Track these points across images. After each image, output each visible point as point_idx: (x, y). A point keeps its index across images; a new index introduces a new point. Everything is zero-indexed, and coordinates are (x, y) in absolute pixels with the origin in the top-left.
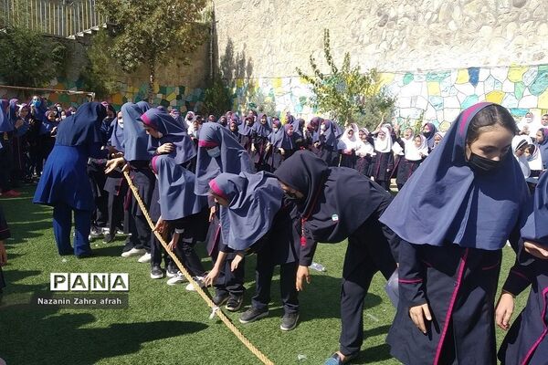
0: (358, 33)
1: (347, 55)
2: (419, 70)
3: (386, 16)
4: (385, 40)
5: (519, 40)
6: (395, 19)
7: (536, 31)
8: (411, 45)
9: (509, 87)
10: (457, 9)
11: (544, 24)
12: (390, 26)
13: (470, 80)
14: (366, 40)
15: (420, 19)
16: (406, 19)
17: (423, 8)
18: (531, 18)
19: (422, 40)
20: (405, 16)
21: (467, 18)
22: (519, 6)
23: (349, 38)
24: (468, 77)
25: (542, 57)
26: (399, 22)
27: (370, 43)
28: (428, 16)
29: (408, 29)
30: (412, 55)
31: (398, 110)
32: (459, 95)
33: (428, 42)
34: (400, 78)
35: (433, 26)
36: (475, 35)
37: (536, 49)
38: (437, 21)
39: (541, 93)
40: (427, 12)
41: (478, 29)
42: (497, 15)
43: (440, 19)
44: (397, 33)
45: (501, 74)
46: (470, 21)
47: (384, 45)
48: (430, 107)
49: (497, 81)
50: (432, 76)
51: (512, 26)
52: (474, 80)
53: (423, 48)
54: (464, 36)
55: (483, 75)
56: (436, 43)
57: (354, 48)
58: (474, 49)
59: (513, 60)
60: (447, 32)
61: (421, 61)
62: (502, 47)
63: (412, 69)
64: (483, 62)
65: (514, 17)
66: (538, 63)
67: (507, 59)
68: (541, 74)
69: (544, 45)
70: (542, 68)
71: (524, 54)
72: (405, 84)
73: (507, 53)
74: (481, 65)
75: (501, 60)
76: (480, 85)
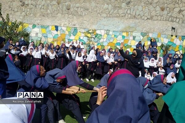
0: (11, 7)
1: (8, 15)
2: (38, 24)
3: (24, 3)
4: (24, 11)
5: (69, 19)
6: (28, 5)
7: (73, 18)
8: (35, 15)
9: (67, 33)
10: (50, 6)
11: (75, 16)
12: (26, 7)
13: (56, 30)
14: (16, 10)
15: (37, 7)
16: (32, 6)
17: (38, 3)
18: (71, 14)
20: (32, 4)
21: (54, 10)
22: (69, 9)
23: (7, 8)
24: (55, 29)
26: (29, 6)
27: (18, 11)
28: (40, 6)
29: (33, 10)
30: (35, 19)
31: (31, 37)
32: (52, 34)
33: (40, 15)
34: (31, 26)
35: (42, 10)
36: (56, 16)
37: (73, 23)
38: (43, 9)
39: (75, 35)
40: (40, 5)
41: (57, 14)
42: (62, 11)
43: (45, 8)
44: (28, 10)
45: (64, 29)
46: (54, 11)
47: (23, 13)
48: (43, 37)
49: (63, 31)
50: (43, 27)
51: (66, 15)
52: (57, 30)
53: (39, 17)
54: (53, 15)
55: (59, 28)
56: (44, 16)
57: (10, 12)
58: (56, 20)
59: (67, 25)
60: (47, 13)
61: (39, 21)
62: (64, 21)
63: (35, 23)
64: (59, 24)
65: (67, 12)
66: (74, 27)
67: (66, 25)
68: (75, 30)
69: (75, 22)
70: (75, 28)
71: (70, 24)
72: (33, 28)
73: (66, 23)
74: (59, 25)
75: (64, 24)
76: (59, 31)
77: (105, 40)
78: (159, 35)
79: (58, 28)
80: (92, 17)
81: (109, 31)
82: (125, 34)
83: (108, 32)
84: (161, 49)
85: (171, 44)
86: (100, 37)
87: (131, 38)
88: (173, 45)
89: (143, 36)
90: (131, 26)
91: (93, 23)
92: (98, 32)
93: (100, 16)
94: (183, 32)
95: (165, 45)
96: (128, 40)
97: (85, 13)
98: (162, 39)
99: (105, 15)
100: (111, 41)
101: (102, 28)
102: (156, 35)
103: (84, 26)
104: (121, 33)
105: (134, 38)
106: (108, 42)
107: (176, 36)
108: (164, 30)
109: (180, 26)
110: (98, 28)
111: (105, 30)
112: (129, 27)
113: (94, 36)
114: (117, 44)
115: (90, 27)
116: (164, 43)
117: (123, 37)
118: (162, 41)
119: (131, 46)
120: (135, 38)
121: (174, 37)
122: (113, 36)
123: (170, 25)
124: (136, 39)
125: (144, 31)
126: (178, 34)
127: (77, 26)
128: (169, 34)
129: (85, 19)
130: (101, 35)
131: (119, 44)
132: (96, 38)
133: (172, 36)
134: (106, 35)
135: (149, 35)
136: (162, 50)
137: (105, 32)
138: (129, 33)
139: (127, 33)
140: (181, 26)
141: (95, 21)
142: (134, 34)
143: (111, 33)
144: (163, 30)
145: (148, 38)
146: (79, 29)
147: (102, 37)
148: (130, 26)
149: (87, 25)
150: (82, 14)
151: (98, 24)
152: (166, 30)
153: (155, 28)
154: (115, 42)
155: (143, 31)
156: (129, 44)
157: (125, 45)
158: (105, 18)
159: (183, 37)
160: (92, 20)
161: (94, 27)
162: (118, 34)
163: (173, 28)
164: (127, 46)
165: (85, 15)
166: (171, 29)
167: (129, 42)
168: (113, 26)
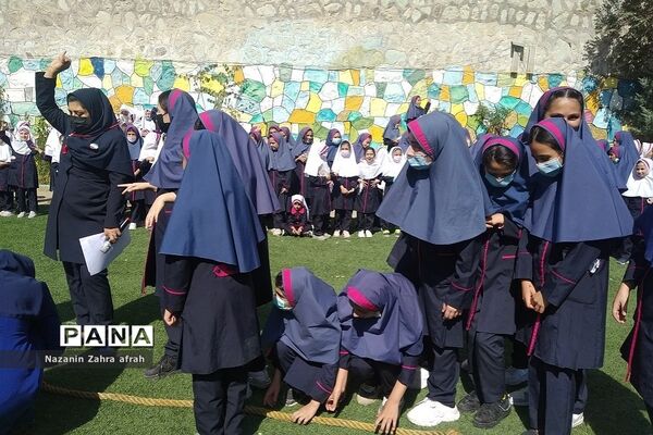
2: (29, 55)
5: (139, 31)
7: (154, 25)
8: (12, 21)
9: (137, 81)
11: (161, 19)
13: (96, 72)
18: (147, 11)
19: (26, 18)
24: (92, 69)
25: (163, 54)
30: (16, 35)
33: (34, 20)
34: (2, 64)
36: (93, 20)
37: (157, 44)
41: (95, 14)
42: (113, 2)
45: (126, 66)
46: (83, 2)
49: (124, 75)
50: (46, 63)
51: (129, 15)
52: (99, 73)
53: (29, 28)
54: (81, 19)
55: (108, 67)
56: (46, 23)
58: (93, 36)
59: (136, 53)
60: (58, 11)
61: (30, 44)
62: (123, 37)
63: (18, 53)
64: (105, 52)
65: (131, 6)
66: (161, 58)
67: (131, 52)
68: (165, 69)
69: (164, 40)
70: (166, 64)
71: (146, 47)
72: (12, 71)
73: (129, 45)
74: (104, 55)
75: (125, 51)
76: (107, 78)
77: (278, 102)
78: (469, 74)
79: (102, 65)
80: (225, 19)
81: (291, 67)
82: (345, 77)
83: (284, 71)
84: (476, 124)
85: (512, 106)
86: (257, 93)
87: (372, 90)
88: (520, 108)
89: (413, 83)
90: (366, 47)
91: (228, 42)
92: (250, 73)
93: (251, 14)
94: (552, 59)
95: (491, 109)
96: (362, 99)
97: (196, 5)
98: (479, 87)
99: (268, 10)
100: (301, 103)
101: (263, 60)
102: (459, 76)
103: (199, 56)
104: (332, 73)
105: (381, 89)
106: (291, 109)
107: (529, 76)
108: (486, 54)
109: (540, 40)
110: (248, 61)
111: (275, 65)
112: (361, 51)
113: (237, 89)
114: (322, 113)
115: (220, 54)
116: (486, 104)
117: (343, 88)
118: (481, 97)
119: (372, 121)
120: (383, 89)
121: (521, 80)
122: (306, 86)
123: (504, 36)
124: (387, 93)
125: (415, 64)
126: (536, 69)
127: (172, 55)
128: (502, 68)
129: (198, 28)
130: (263, 85)
131: (328, 115)
132: (244, 96)
133: (514, 75)
134: (280, 84)
135: (431, 77)
136: (483, 127)
137: (277, 72)
138: (363, 72)
139: (355, 74)
140: (544, 38)
141: (236, 33)
142: (379, 76)
143: (297, 75)
144: (480, 56)
145: (428, 87)
146: (182, 65)
147: (268, 91)
148: (361, 47)
149: (207, 47)
150: (187, 8)
151: (247, 45)
152: (493, 54)
153: (450, 52)
154: (314, 107)
155: (412, 63)
156: (364, 112)
157: (352, 119)
158: (269, 20)
159: (554, 79)
160: (222, 30)
161: (233, 56)
162: (321, 78)
163: (517, 48)
164: (358, 119)
165: (198, 12)
166: (509, 51)
167: (365, 104)
168: (301, 49)
